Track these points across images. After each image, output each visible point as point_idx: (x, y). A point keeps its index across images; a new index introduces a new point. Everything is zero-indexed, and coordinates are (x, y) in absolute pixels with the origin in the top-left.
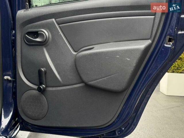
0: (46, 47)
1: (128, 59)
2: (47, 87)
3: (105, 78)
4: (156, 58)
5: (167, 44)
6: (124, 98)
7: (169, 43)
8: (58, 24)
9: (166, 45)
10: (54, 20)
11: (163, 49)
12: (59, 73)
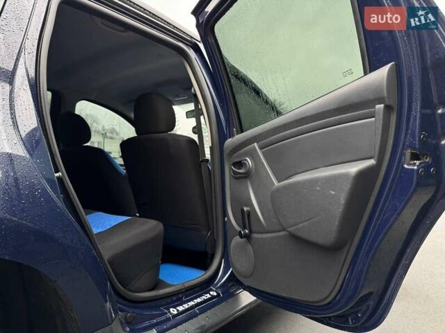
0: (250, 179)
1: (332, 192)
2: (251, 231)
3: (305, 223)
4: (392, 191)
5: (408, 164)
6: (345, 261)
7: (412, 162)
8: (261, 149)
9: (406, 166)
10: (256, 144)
11: (403, 175)
12: (262, 215)
